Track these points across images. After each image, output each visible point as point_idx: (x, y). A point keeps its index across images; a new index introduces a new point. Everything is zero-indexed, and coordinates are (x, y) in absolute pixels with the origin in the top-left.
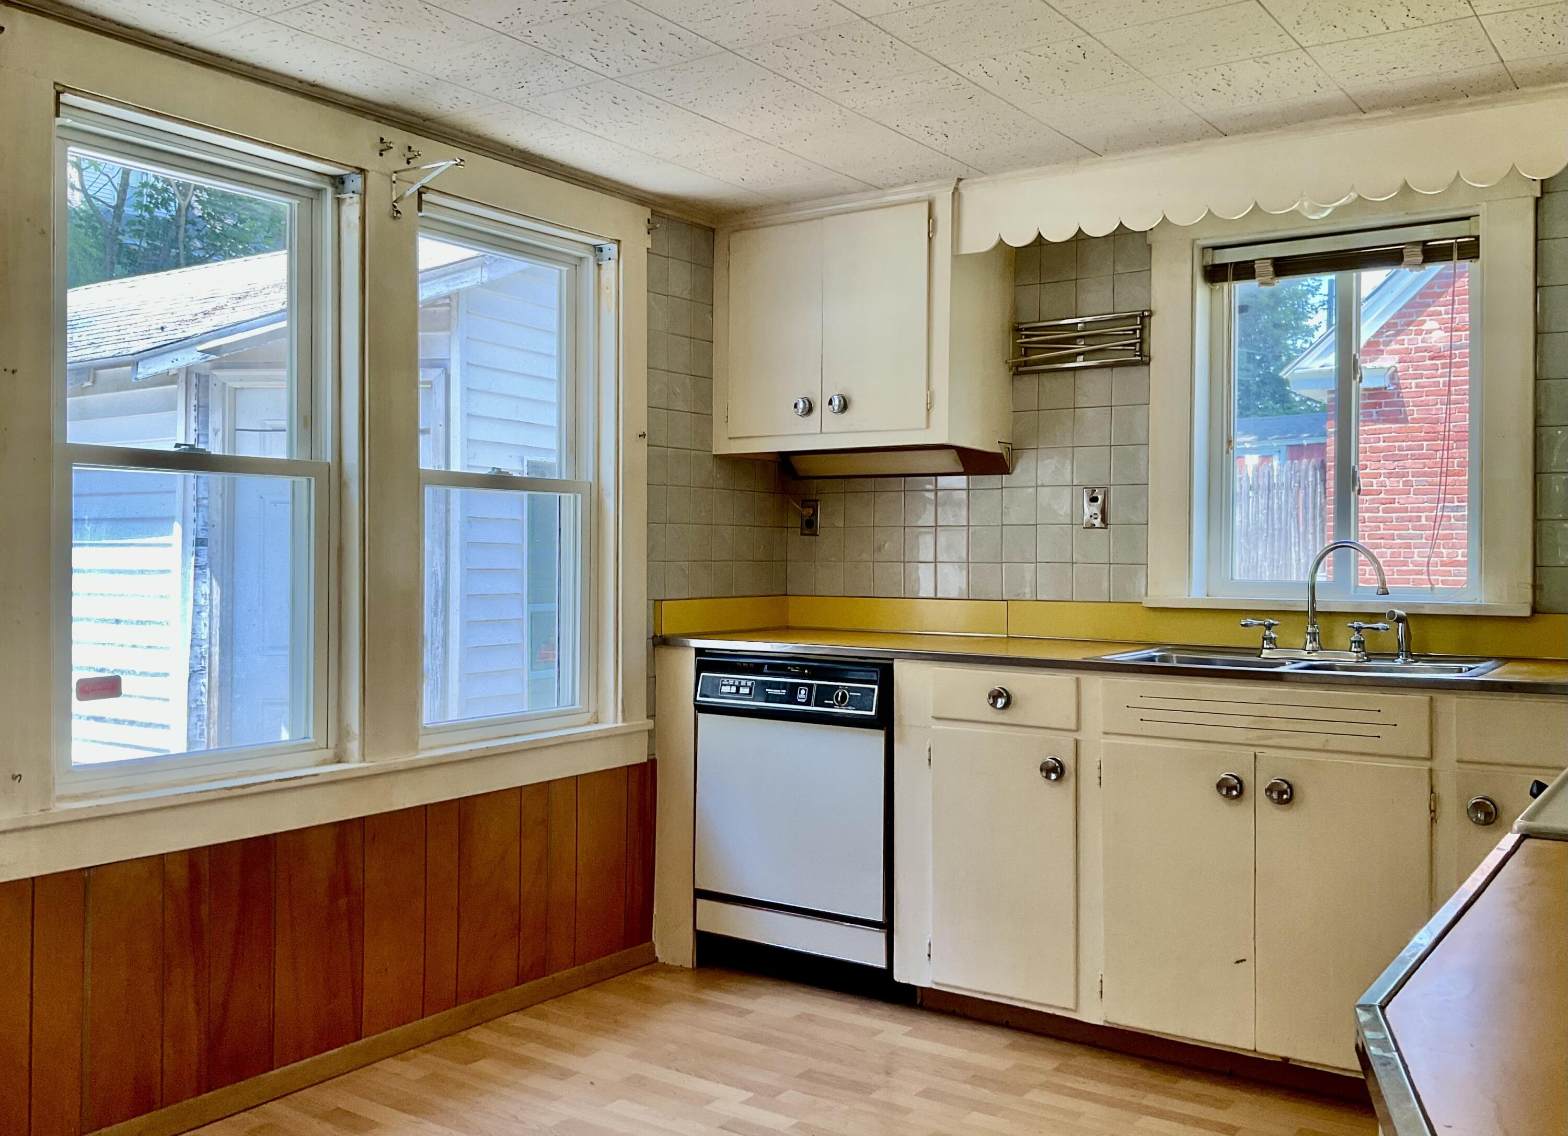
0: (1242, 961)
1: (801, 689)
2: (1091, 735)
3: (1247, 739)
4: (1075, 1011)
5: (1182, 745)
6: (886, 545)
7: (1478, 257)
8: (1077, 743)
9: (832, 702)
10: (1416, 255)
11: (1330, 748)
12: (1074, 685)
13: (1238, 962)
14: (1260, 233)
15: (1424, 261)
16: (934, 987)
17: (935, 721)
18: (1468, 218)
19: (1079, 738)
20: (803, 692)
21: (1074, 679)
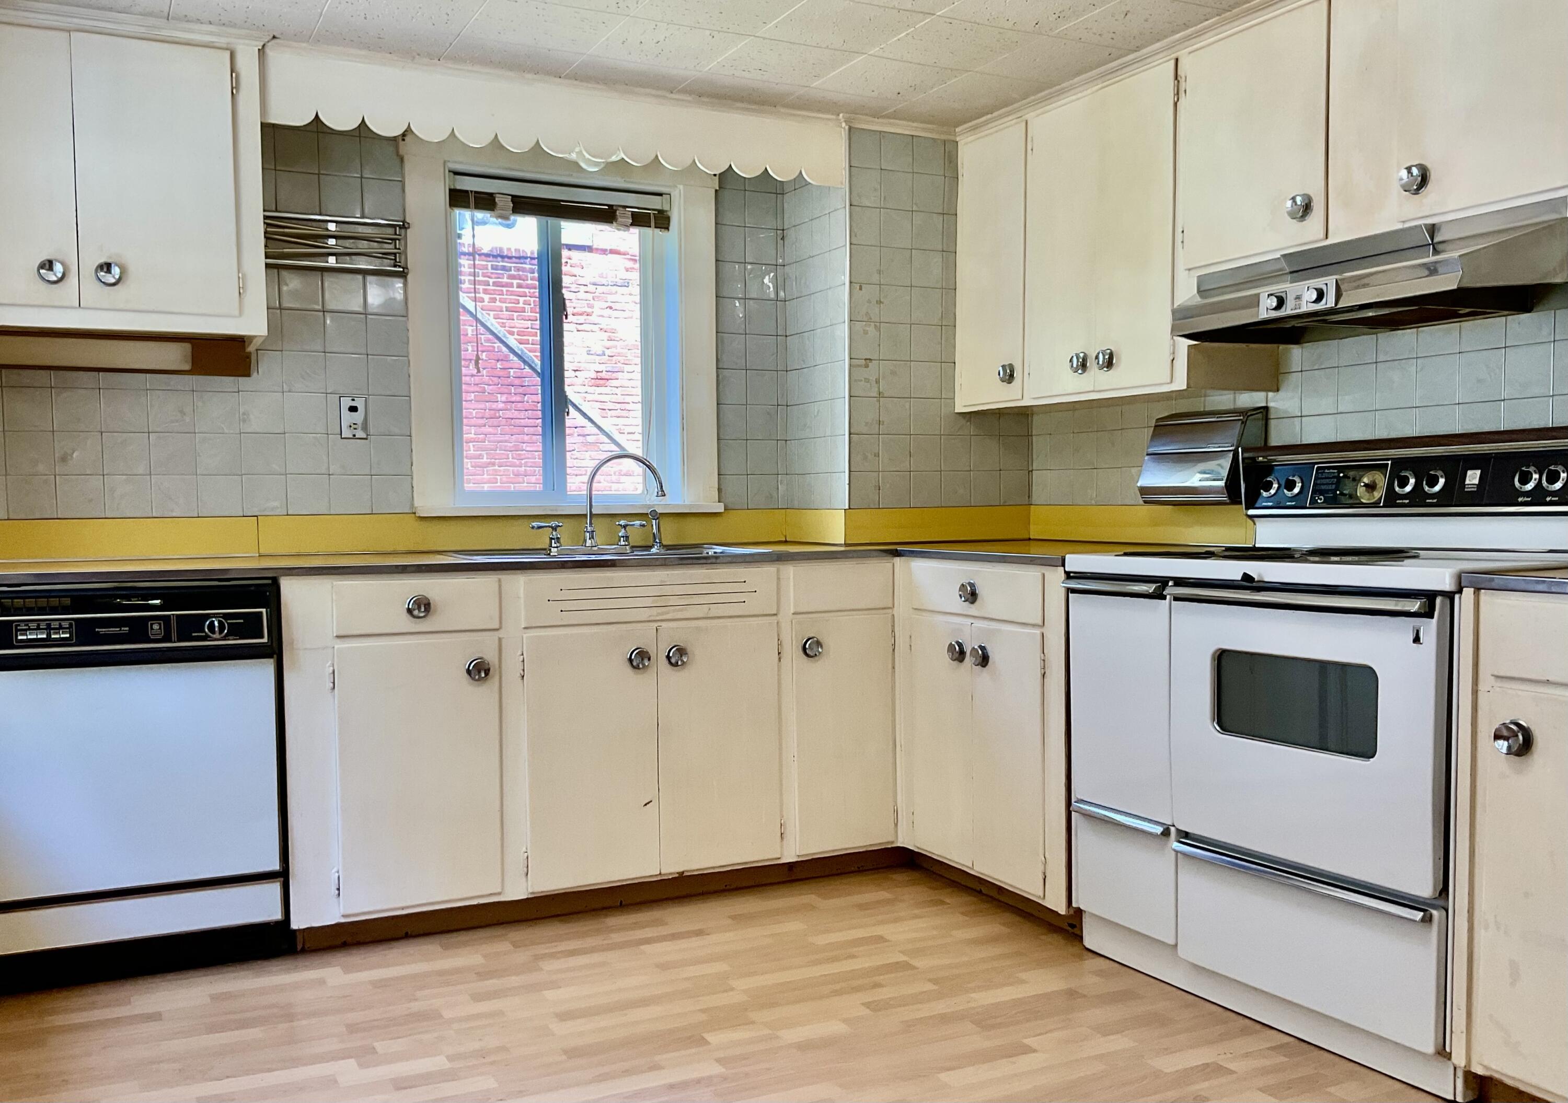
0: (648, 803)
1: (152, 625)
2: (513, 631)
3: (650, 616)
4: (499, 894)
5: (595, 629)
6: (75, 455)
7: (667, 228)
8: (500, 640)
9: (204, 634)
10: (627, 218)
11: (711, 616)
12: (497, 585)
13: (646, 805)
14: (506, 169)
15: (632, 225)
16: (343, 920)
17: (338, 640)
18: (660, 195)
19: (501, 636)
20: (156, 627)
21: (497, 579)
